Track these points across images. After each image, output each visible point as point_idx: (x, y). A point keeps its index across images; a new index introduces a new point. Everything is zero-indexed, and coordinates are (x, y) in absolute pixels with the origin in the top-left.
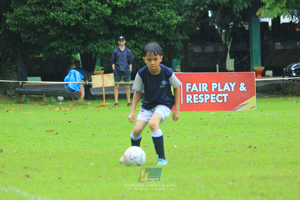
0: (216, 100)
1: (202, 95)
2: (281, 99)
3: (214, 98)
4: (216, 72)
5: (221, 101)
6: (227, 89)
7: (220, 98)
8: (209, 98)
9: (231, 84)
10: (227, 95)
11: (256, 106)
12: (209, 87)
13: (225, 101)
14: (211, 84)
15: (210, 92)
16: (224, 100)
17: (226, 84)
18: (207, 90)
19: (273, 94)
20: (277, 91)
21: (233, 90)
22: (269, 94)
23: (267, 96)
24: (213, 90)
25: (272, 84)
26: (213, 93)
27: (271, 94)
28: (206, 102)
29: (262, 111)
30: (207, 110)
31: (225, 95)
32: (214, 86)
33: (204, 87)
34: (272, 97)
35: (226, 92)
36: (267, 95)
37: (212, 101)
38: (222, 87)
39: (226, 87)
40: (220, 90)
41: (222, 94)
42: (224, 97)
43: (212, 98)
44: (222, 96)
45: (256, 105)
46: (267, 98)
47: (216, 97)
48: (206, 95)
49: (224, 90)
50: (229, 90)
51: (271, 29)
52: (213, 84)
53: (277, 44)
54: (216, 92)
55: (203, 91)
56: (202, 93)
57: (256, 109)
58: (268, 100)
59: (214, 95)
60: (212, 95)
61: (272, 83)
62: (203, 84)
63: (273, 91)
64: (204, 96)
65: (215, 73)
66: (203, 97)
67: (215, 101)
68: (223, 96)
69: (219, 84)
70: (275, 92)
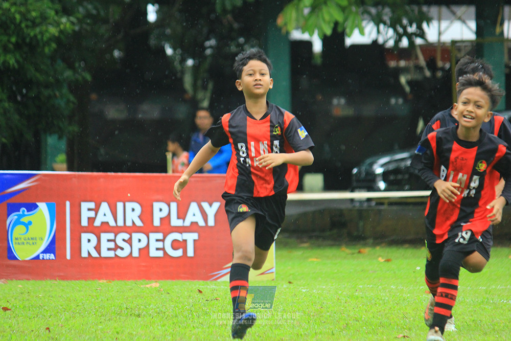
0: (163, 249)
1: (126, 236)
2: (345, 251)
3: (160, 245)
4: (166, 171)
5: (179, 253)
6: (194, 219)
7: (176, 245)
8: (143, 244)
9: (205, 205)
10: (195, 236)
11: (274, 270)
12: (146, 215)
13: (190, 253)
14: (152, 206)
15: (147, 227)
16: (185, 252)
17: (194, 207)
18: (139, 223)
19: (324, 238)
20: (335, 231)
21: (211, 222)
22: (310, 238)
23: (305, 242)
24: (157, 223)
25: (321, 212)
26: (156, 230)
27: (317, 237)
28: (136, 254)
29: (291, 281)
30: (140, 278)
31: (191, 237)
32: (160, 210)
33: (132, 213)
34: (319, 246)
35: (194, 227)
36: (305, 240)
37: (153, 253)
38: (182, 215)
39: (193, 214)
40: (175, 222)
41: (181, 233)
42: (185, 241)
43: (154, 245)
44: (181, 240)
45: (274, 265)
46: (307, 248)
47: (163, 241)
48: (136, 236)
49: (187, 223)
50: (202, 223)
51: (319, 61)
52: (157, 206)
53: (335, 101)
54: (166, 227)
55: (129, 223)
56: (124, 229)
57: (273, 276)
58: (308, 253)
59: (160, 236)
60: (154, 236)
61: (321, 207)
62: (129, 205)
63: (323, 230)
64: (131, 238)
65: (163, 174)
66: (129, 241)
67: (160, 254)
68: (184, 238)
69: (174, 206)
70: (328, 233)
